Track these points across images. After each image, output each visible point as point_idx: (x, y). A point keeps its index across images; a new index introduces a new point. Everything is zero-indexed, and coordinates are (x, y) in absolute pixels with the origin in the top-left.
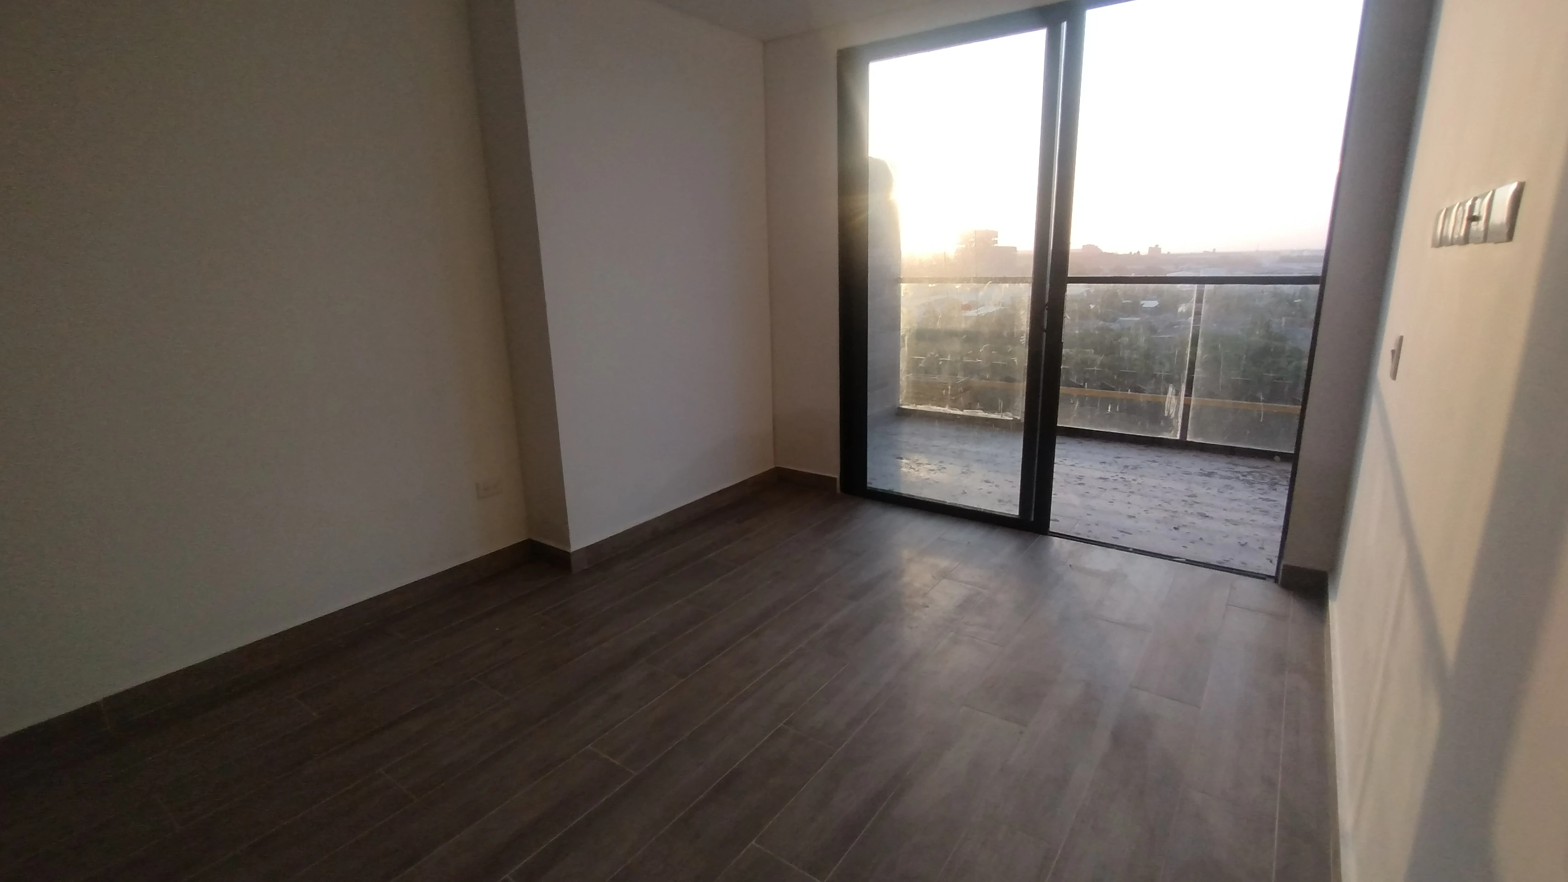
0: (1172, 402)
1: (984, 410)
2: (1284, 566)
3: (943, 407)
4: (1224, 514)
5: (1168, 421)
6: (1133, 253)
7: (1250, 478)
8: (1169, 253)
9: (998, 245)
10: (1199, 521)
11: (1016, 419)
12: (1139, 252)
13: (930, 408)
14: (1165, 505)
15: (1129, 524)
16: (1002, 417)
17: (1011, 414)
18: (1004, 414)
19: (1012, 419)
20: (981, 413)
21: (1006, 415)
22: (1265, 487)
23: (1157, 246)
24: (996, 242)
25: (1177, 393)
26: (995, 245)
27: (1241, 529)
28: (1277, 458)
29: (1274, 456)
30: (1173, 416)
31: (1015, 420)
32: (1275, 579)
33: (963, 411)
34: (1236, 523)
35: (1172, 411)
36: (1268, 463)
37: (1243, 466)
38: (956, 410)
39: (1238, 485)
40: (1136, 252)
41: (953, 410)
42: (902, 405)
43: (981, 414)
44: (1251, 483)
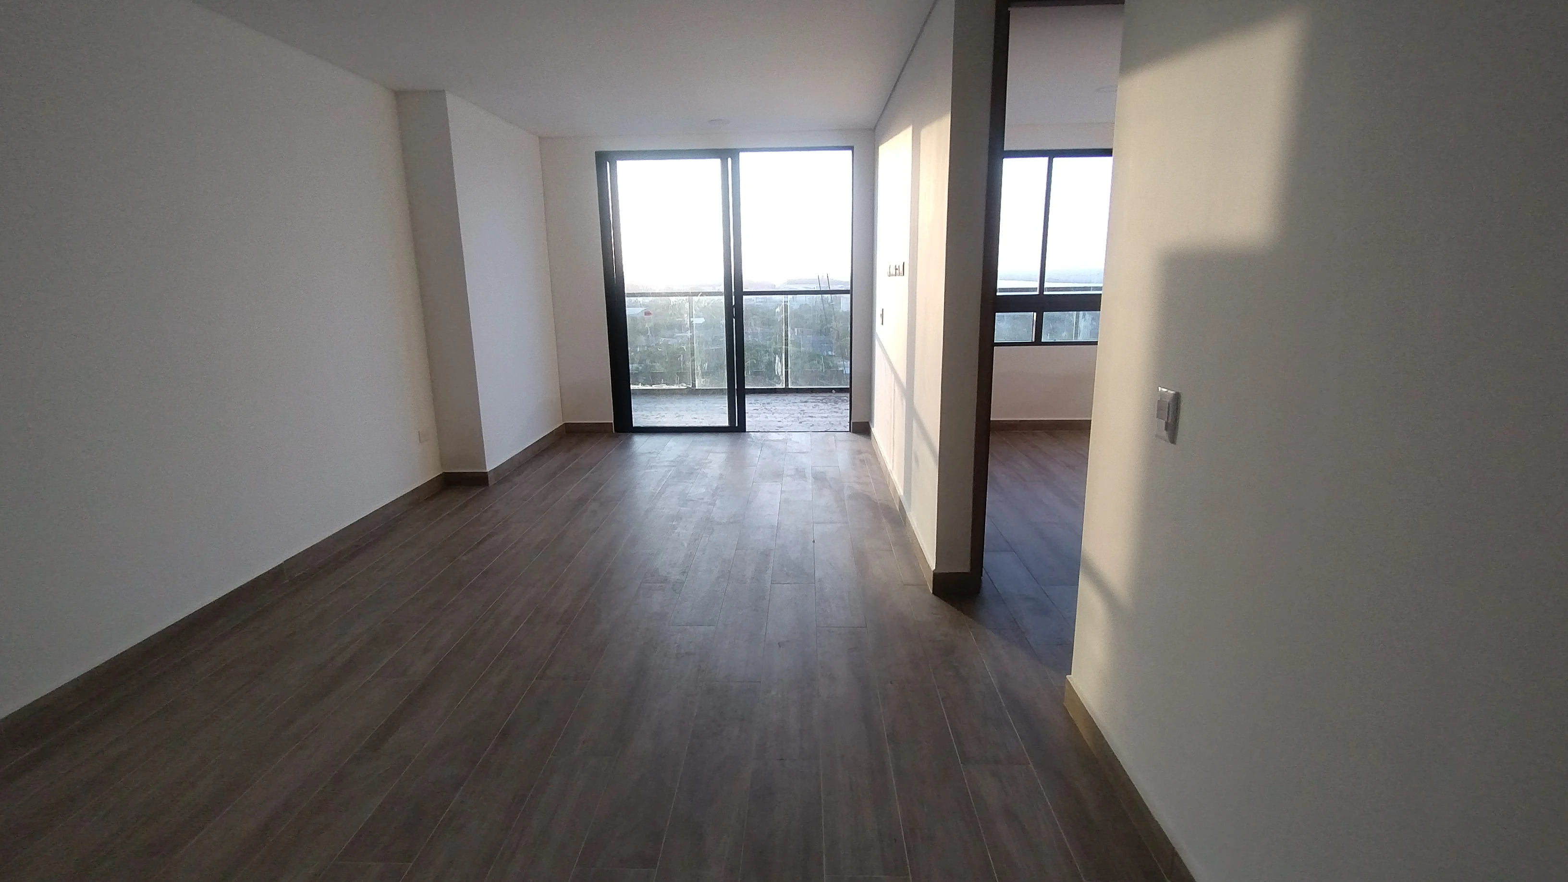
0: (778, 366)
1: (667, 384)
2: (853, 423)
4: (820, 415)
5: (778, 377)
7: (824, 401)
10: (810, 419)
14: (792, 416)
15: (780, 424)
17: (684, 384)
18: (680, 385)
21: (682, 386)
22: (833, 403)
25: (781, 361)
27: (829, 419)
30: (780, 374)
31: (688, 388)
32: (850, 431)
34: (825, 417)
35: (779, 370)
36: (829, 394)
37: (820, 396)
39: (821, 404)
43: (665, 387)
44: (826, 403)
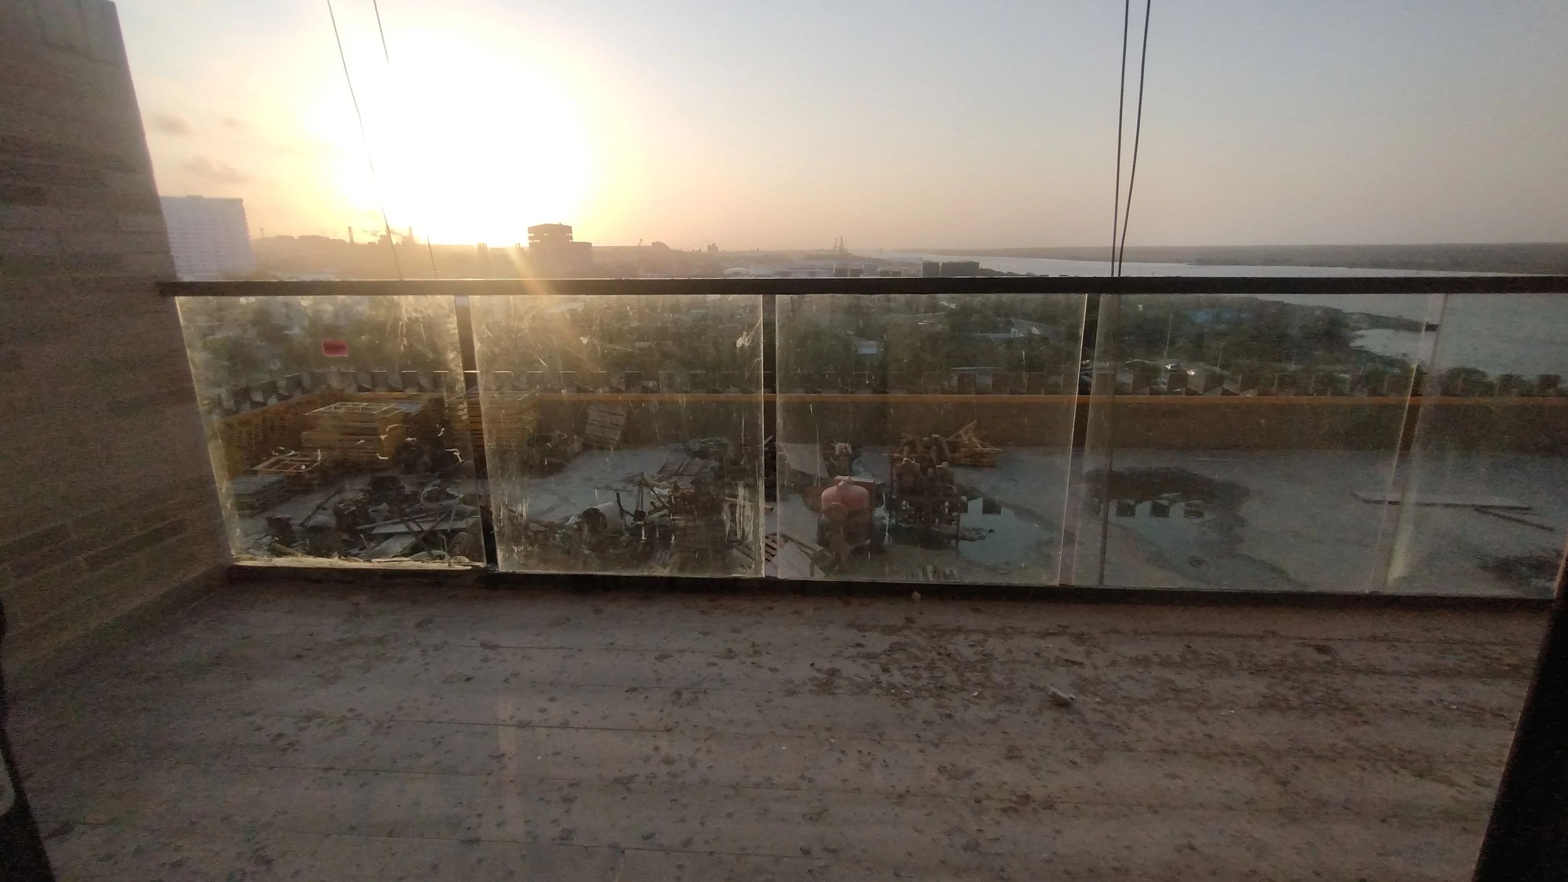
0: (745, 514)
3: (328, 557)
6: (695, 251)
8: (724, 251)
9: (573, 241)
11: (478, 567)
12: (700, 250)
13: (301, 562)
16: (450, 565)
19: (470, 568)
20: (409, 563)
23: (714, 244)
24: (571, 238)
25: (753, 497)
26: (570, 241)
28: (916, 595)
29: (911, 592)
30: (750, 538)
31: (476, 569)
33: (370, 561)
38: (355, 561)
40: (698, 250)
41: (350, 561)
42: (238, 559)
